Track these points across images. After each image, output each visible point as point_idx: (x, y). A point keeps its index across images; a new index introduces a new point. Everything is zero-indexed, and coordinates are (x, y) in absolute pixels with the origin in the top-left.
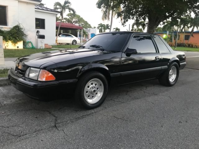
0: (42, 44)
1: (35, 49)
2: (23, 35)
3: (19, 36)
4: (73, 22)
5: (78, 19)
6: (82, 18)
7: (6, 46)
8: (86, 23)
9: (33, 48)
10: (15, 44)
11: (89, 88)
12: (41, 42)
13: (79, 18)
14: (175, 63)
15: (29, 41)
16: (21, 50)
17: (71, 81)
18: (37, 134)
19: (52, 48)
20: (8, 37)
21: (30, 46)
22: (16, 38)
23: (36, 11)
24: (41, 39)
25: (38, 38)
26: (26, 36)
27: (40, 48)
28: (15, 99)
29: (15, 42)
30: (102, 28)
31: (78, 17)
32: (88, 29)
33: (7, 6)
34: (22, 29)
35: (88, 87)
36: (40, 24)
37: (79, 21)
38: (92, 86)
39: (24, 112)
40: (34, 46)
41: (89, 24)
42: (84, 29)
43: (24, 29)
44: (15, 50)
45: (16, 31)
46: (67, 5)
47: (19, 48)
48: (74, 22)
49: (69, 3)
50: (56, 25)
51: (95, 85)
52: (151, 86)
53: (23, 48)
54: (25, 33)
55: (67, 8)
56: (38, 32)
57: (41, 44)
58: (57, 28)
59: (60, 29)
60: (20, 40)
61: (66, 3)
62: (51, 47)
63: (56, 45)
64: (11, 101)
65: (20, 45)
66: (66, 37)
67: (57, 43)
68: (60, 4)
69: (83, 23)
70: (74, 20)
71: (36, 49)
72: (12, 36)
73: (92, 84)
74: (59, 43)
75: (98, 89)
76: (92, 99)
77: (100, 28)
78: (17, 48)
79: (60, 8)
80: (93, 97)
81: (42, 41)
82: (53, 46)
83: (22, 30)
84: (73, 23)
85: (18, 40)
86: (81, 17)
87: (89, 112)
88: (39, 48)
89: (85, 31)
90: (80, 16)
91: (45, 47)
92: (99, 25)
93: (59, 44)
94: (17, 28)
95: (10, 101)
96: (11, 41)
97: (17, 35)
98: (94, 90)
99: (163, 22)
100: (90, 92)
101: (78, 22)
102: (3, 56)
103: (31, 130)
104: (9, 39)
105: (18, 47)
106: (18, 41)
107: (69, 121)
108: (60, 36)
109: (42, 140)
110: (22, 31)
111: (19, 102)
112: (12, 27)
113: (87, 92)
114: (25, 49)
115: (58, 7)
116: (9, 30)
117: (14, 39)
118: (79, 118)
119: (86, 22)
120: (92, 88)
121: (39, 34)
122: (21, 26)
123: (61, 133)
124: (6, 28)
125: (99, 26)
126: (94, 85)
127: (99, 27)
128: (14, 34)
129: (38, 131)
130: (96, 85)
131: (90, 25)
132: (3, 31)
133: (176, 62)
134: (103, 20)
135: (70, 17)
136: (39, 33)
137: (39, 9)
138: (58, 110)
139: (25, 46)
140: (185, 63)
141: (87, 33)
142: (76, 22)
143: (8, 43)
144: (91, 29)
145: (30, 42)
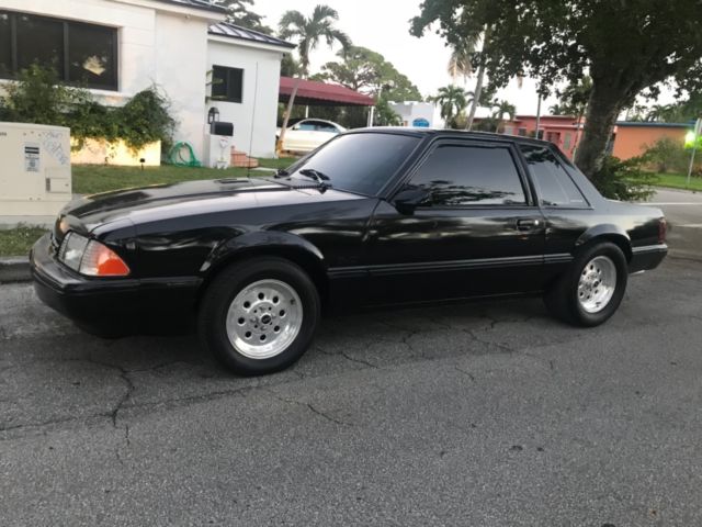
0: (222, 152)
1: (199, 167)
2: (163, 123)
3: (151, 123)
4: (356, 77)
5: (376, 68)
6: (389, 65)
7: (107, 155)
8: (403, 81)
9: (194, 165)
10: (135, 152)
11: (248, 310)
12: (221, 146)
13: (378, 63)
14: (610, 245)
15: (183, 141)
16: (151, 170)
17: (180, 281)
18: (51, 429)
19: (260, 166)
20: (116, 127)
21: (185, 156)
22: (140, 132)
23: (210, 41)
24: (220, 137)
25: (211, 132)
26: (173, 125)
27: (216, 167)
28: (53, 323)
29: (136, 143)
30: (450, 102)
31: (374, 61)
32: (407, 103)
33: (121, 27)
34: (162, 102)
35: (247, 305)
36: (227, 84)
37: (378, 74)
38: (259, 301)
39: (52, 364)
40: (199, 157)
41: (413, 85)
42: (393, 103)
43: (170, 103)
44: (135, 168)
45: (143, 109)
46: (323, 21)
47: (145, 164)
48: (360, 77)
49: (332, 13)
50: (281, 88)
51: (271, 301)
52: (515, 321)
53: (162, 162)
54: (171, 115)
55: (322, 33)
56: (213, 112)
57: (219, 153)
58: (283, 98)
59: (295, 103)
60: (152, 139)
61: (321, 12)
62: (255, 164)
63: (276, 157)
64: (37, 329)
65: (152, 154)
66: (316, 129)
67: (283, 152)
68: (302, 17)
69: (391, 83)
70: (361, 71)
71: (204, 168)
72: (128, 123)
73: (261, 296)
74: (288, 152)
75: (282, 313)
76: (259, 344)
77: (446, 100)
78: (140, 164)
79: (299, 32)
80: (263, 337)
81: (224, 144)
82: (262, 162)
83: (163, 106)
84: (359, 79)
85: (147, 136)
86: (386, 60)
87: (243, 383)
88: (211, 165)
89: (393, 109)
90: (381, 58)
91: (233, 162)
92: (440, 90)
93: (286, 155)
94: (148, 100)
95: (36, 327)
96: (124, 139)
97: (145, 122)
98: (266, 317)
99: (652, 89)
100: (251, 321)
101: (376, 79)
102: (70, 188)
103: (39, 417)
104: (121, 135)
105: (142, 161)
106: (147, 141)
107: (162, 404)
108: (297, 126)
109: (51, 448)
110: (161, 109)
111: (58, 333)
112: (132, 95)
113: (241, 321)
114: (167, 169)
115: (292, 27)
116: (122, 104)
117: (134, 134)
118: (197, 399)
119: (405, 77)
120: (261, 309)
121: (216, 120)
122: (160, 94)
123: (119, 435)
124: (113, 97)
125: (443, 93)
126: (268, 300)
127: (443, 97)
128: (136, 118)
129: (57, 422)
130: (275, 300)
131: (415, 88)
132: (102, 107)
133: (614, 242)
134: (452, 74)
135: (348, 58)
136: (216, 115)
137: (226, 35)
138: (154, 369)
139: (170, 157)
140: (664, 246)
141: (398, 119)
142: (368, 78)
143: (114, 145)
144: (416, 103)
145: (186, 144)
